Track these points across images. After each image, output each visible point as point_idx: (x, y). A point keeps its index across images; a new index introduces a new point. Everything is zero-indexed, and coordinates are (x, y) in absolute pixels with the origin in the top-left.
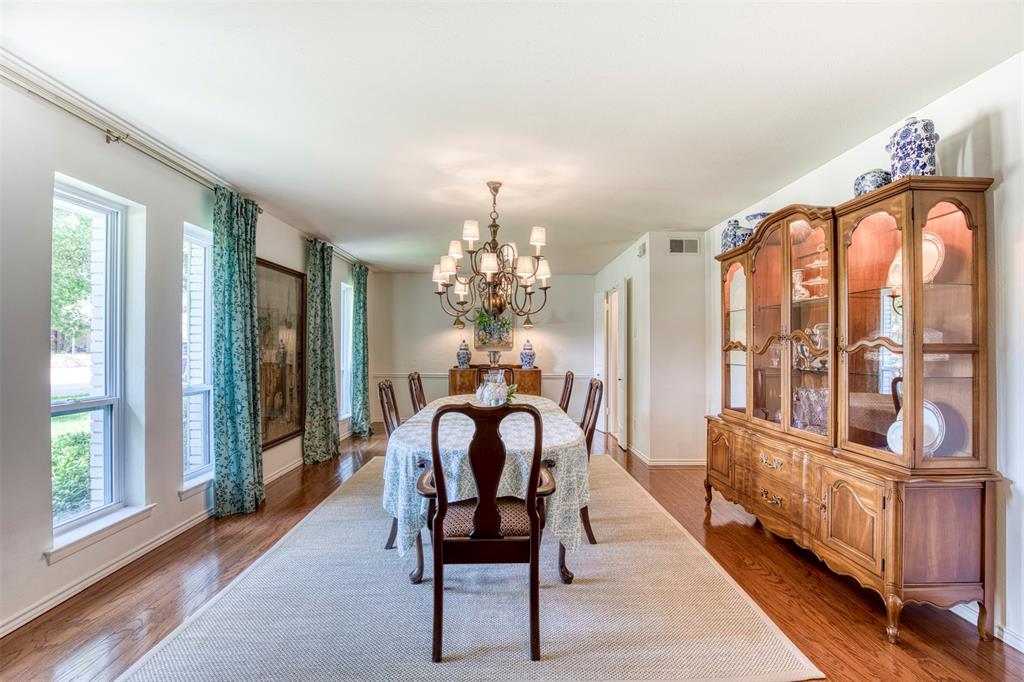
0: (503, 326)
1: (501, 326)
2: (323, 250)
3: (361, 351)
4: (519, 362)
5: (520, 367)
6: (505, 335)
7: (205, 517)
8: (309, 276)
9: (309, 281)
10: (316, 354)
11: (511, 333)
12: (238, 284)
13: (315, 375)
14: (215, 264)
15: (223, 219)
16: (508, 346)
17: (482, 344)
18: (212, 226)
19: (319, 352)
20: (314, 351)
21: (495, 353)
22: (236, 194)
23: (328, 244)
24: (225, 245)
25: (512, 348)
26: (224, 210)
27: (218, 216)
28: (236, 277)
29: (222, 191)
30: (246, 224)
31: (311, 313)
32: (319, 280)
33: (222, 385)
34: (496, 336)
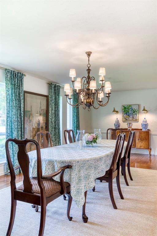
0: (134, 112)
1: (133, 113)
2: (55, 87)
3: (76, 123)
4: (141, 128)
5: (141, 130)
6: (135, 116)
7: (3, 174)
8: (50, 96)
9: (50, 98)
10: (52, 123)
11: (138, 115)
12: (14, 100)
13: (52, 130)
14: (6, 94)
15: (9, 79)
16: (137, 121)
17: (125, 120)
18: (5, 82)
19: (53, 123)
20: (52, 122)
21: (130, 123)
22: (13, 71)
23: (57, 85)
24: (9, 88)
25: (138, 121)
26: (9, 76)
27: (6, 79)
28: (14, 97)
29: (8, 70)
30: (18, 80)
31: (50, 109)
32: (54, 98)
33: (9, 132)
34: (131, 117)
